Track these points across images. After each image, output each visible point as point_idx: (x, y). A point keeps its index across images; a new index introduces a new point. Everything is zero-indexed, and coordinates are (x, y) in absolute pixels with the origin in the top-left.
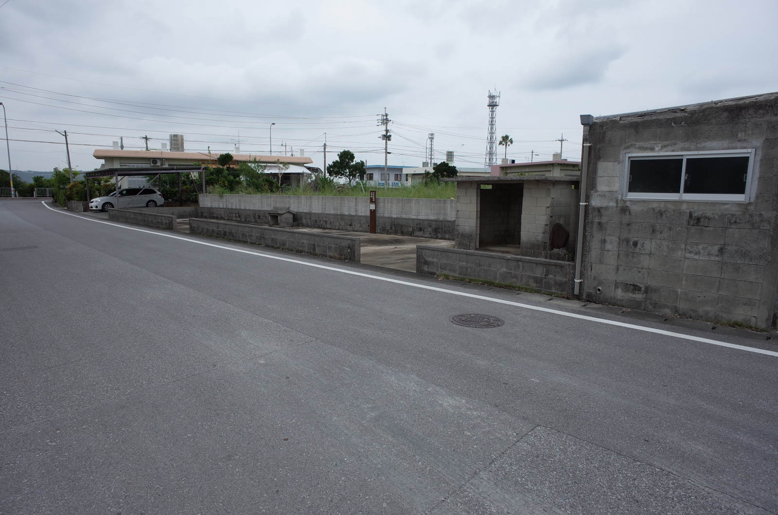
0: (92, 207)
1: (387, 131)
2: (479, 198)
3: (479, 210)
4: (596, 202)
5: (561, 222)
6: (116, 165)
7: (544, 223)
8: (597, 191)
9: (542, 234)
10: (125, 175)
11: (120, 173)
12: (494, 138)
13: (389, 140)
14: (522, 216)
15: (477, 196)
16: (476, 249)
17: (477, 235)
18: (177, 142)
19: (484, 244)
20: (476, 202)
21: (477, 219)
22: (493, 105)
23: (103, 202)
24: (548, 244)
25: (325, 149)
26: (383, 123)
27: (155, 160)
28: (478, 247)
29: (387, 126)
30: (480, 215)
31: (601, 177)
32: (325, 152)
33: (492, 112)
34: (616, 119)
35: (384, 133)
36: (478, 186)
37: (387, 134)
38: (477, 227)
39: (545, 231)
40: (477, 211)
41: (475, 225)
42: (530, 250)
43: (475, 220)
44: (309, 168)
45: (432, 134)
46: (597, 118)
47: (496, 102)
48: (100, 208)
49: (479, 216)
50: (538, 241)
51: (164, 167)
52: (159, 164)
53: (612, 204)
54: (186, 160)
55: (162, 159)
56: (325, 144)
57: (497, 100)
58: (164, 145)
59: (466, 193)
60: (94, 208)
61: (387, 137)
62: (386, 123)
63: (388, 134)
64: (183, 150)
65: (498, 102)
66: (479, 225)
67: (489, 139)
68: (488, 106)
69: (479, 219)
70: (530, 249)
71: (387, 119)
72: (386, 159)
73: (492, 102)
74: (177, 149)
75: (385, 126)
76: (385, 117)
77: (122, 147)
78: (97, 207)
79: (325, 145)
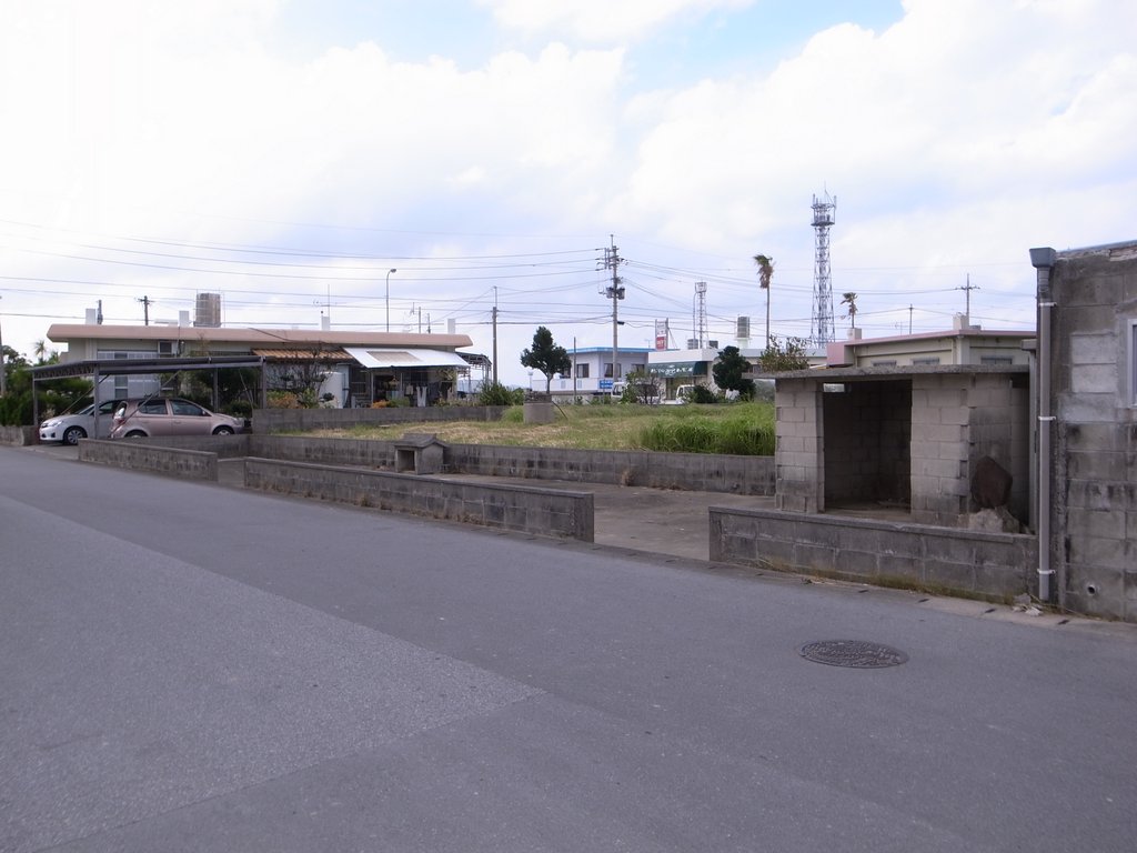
0: (44, 436)
1: (616, 280)
2: (821, 410)
3: (822, 435)
4: (1072, 415)
5: (993, 454)
6: (90, 356)
7: (957, 458)
8: (1071, 393)
9: (955, 480)
10: (108, 374)
11: (102, 369)
12: (828, 287)
13: (621, 297)
14: (914, 444)
15: (817, 407)
16: (820, 512)
17: (819, 484)
18: (208, 307)
19: (832, 502)
20: (814, 419)
21: (818, 452)
22: (822, 223)
23: (66, 426)
24: (969, 499)
25: (495, 317)
26: (607, 265)
27: (165, 344)
28: (822, 508)
29: (615, 270)
30: (825, 445)
31: (1077, 365)
32: (495, 324)
33: (822, 235)
34: (1102, 253)
35: (611, 284)
36: (818, 388)
37: (616, 286)
38: (819, 467)
39: (961, 475)
40: (818, 437)
41: (815, 465)
42: (932, 513)
43: (815, 455)
44: (464, 356)
45: (702, 284)
46: (1062, 254)
47: (828, 218)
48: (59, 437)
49: (822, 446)
50: (948, 494)
51: (182, 357)
52: (174, 350)
53: (1108, 418)
54: (226, 343)
55: (180, 341)
56: (495, 308)
57: (830, 212)
58: (184, 314)
59: (795, 401)
60: (48, 438)
61: (616, 292)
62: (615, 265)
63: (619, 287)
64: (218, 323)
65: (832, 216)
66: (822, 465)
67: (818, 290)
68: (815, 224)
69: (823, 453)
70: (932, 510)
71: (616, 258)
72: (615, 336)
73: (821, 217)
74: (209, 323)
75: (612, 270)
76: (612, 254)
77: (100, 319)
78: (53, 435)
79: (495, 310)
